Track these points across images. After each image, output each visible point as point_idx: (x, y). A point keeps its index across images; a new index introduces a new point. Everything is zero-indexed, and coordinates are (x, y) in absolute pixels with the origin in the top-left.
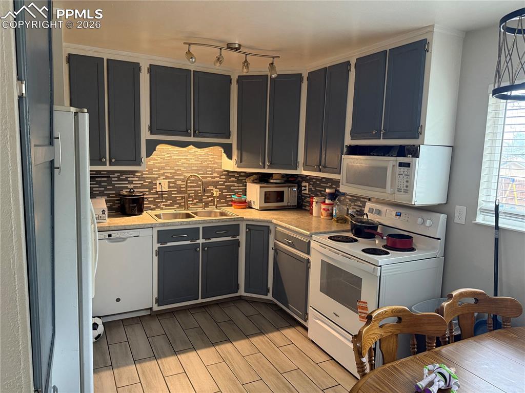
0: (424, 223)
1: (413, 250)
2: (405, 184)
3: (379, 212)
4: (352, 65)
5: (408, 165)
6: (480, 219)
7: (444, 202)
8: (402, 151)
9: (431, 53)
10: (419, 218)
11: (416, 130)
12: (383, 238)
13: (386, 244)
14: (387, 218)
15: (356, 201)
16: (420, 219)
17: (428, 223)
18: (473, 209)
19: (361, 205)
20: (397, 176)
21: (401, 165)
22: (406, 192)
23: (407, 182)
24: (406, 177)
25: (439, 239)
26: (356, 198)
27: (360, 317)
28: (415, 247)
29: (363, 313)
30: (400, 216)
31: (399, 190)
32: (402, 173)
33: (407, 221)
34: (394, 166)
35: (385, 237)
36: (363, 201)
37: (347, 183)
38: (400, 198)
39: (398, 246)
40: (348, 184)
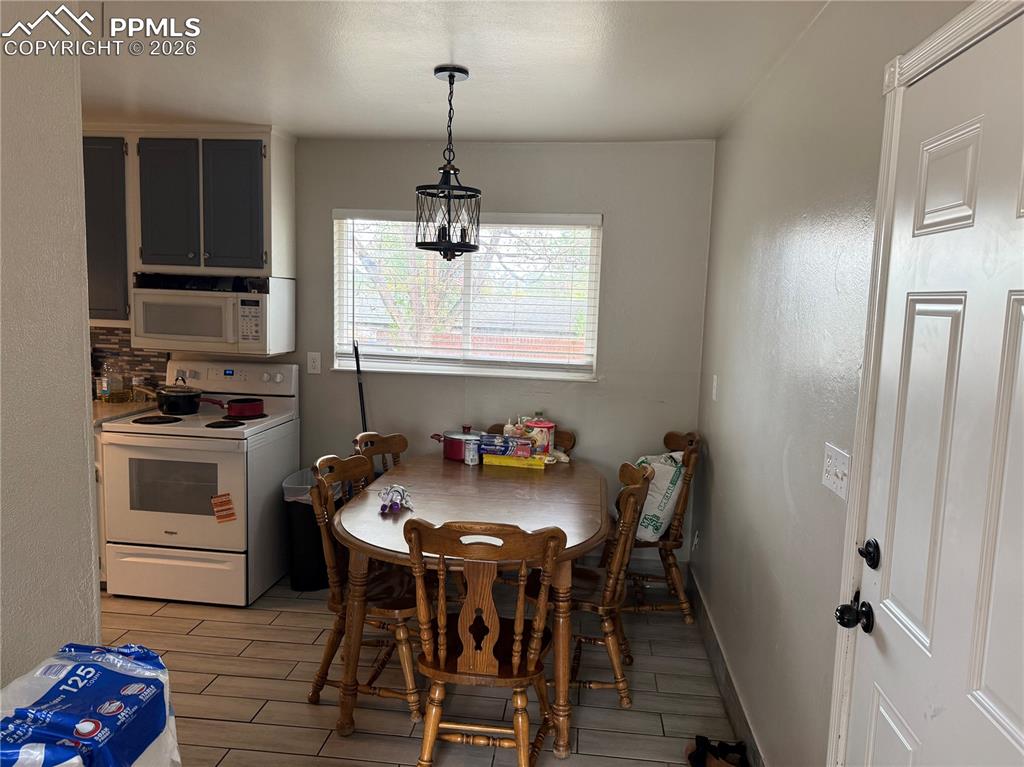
0: (272, 379)
1: (265, 416)
2: (254, 328)
3: (195, 375)
4: (129, 147)
5: (256, 303)
6: (338, 364)
7: (293, 349)
8: (239, 285)
9: (270, 160)
10: (265, 373)
11: (259, 256)
12: (223, 407)
13: (227, 414)
14: (210, 380)
15: (140, 363)
16: (266, 375)
17: (279, 378)
18: (329, 353)
19: (152, 368)
20: (240, 318)
21: (244, 303)
22: (256, 338)
23: (257, 325)
24: (253, 319)
25: (293, 396)
26: (140, 359)
27: (219, 517)
28: (265, 412)
29: (222, 510)
30: (232, 374)
31: (245, 338)
32: (247, 313)
33: (245, 380)
34: (234, 305)
35: (226, 406)
36: (154, 362)
37: (146, 332)
38: (247, 348)
39: (247, 414)
40: (148, 335)
